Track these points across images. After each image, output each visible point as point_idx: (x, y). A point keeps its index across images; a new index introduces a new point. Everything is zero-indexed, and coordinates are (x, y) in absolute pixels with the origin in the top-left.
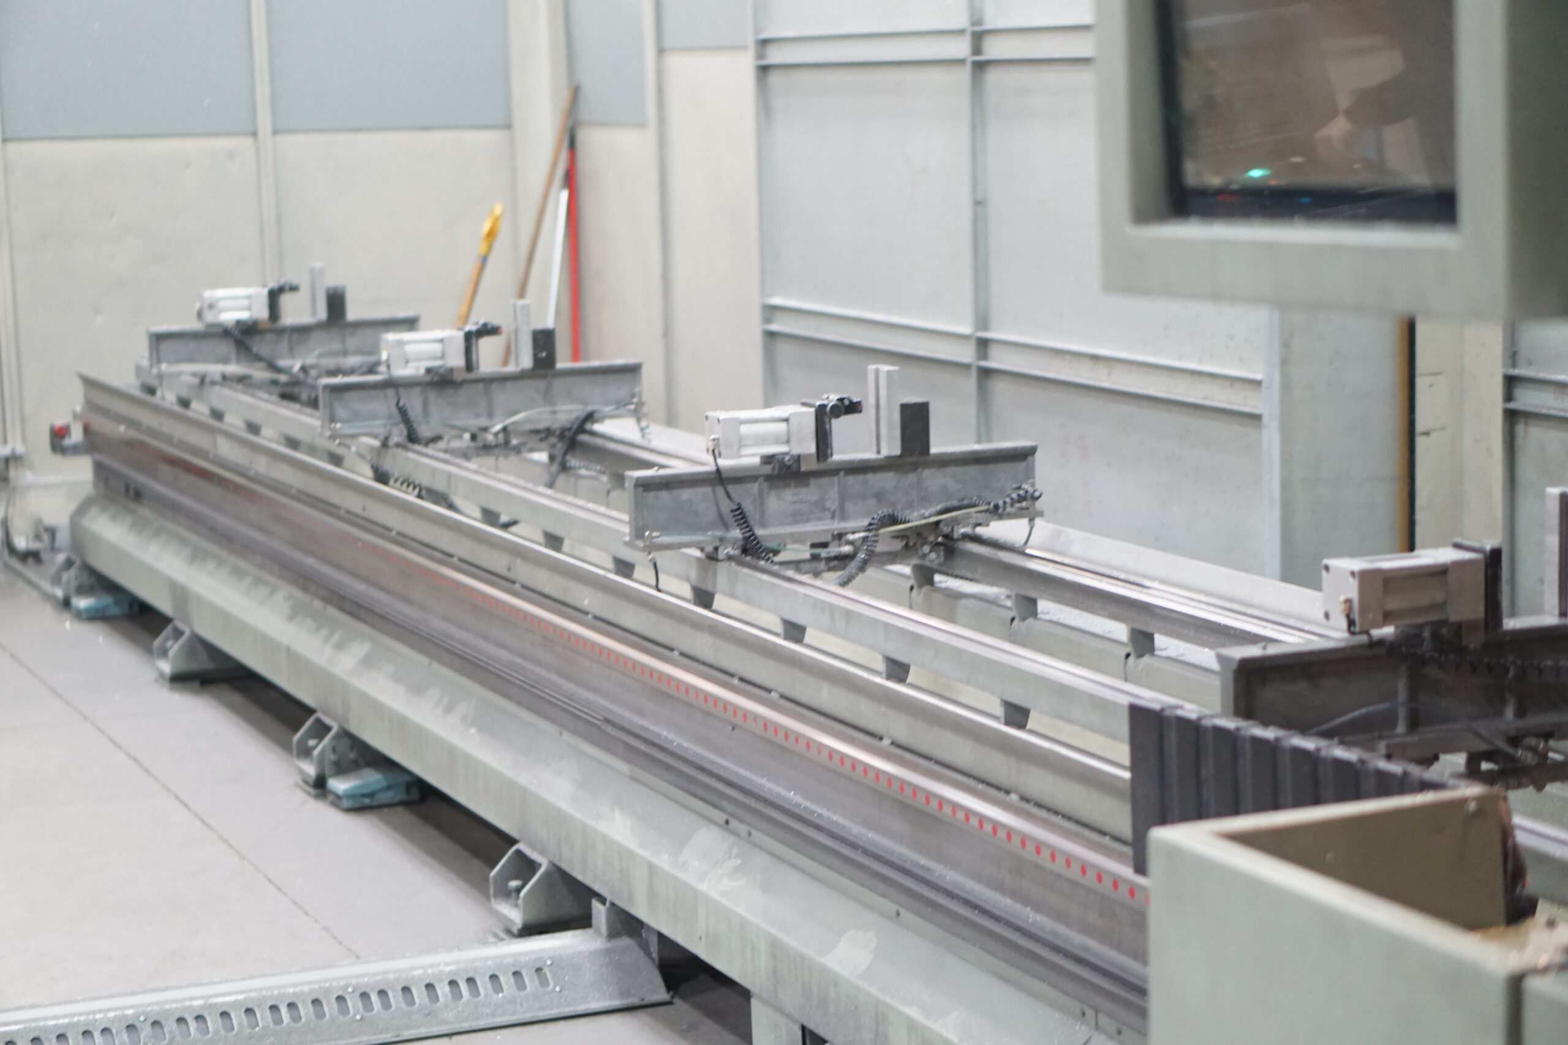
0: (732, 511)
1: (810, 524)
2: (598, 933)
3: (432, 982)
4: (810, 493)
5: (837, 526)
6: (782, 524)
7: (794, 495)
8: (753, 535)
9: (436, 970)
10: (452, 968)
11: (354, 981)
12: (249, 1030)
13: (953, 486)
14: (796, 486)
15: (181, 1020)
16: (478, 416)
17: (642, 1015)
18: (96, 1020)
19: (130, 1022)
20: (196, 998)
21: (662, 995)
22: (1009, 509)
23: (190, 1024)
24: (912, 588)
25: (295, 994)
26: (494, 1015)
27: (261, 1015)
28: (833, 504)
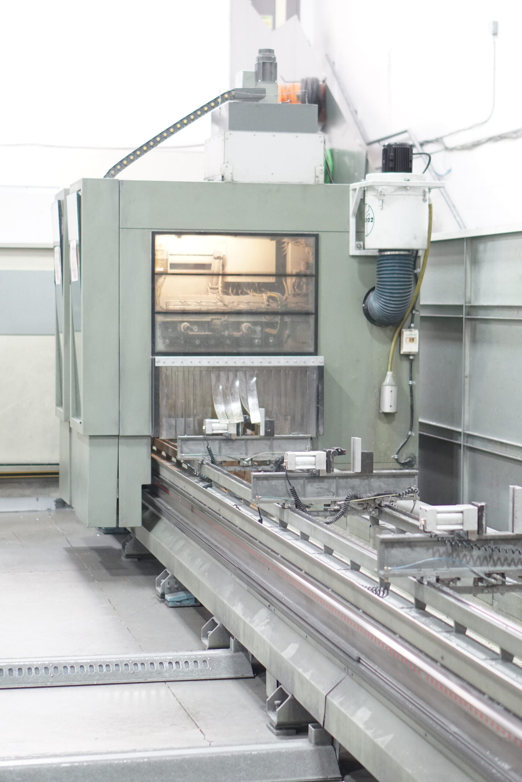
0: (291, 490)
1: (324, 497)
2: (231, 650)
3: (162, 662)
4: (325, 485)
5: (334, 498)
6: (313, 496)
7: (318, 485)
8: (298, 499)
9: (164, 658)
10: (171, 657)
11: (132, 659)
12: (90, 673)
13: (383, 485)
14: (319, 482)
15: (65, 667)
16: (242, 454)
17: (241, 681)
18: (33, 664)
19: (46, 666)
20: (73, 660)
21: (251, 674)
22: (404, 496)
23: (68, 669)
24: (370, 526)
25: (109, 662)
26: (184, 676)
27: (95, 668)
28: (333, 490)
